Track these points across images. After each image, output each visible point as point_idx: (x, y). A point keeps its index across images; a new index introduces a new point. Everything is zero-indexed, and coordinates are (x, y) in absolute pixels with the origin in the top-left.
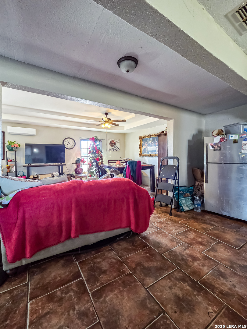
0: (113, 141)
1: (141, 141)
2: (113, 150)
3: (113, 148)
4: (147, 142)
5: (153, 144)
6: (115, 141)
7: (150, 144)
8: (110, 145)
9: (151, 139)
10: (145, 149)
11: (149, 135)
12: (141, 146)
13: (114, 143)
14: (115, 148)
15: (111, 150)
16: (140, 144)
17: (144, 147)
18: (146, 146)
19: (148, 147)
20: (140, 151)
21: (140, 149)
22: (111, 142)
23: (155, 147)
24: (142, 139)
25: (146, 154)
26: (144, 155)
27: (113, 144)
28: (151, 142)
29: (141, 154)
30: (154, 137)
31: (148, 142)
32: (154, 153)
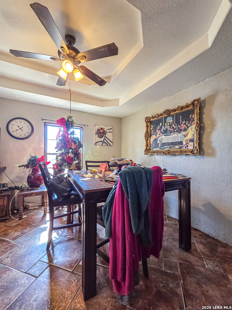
0: (102, 129)
1: (147, 126)
2: (101, 143)
3: (102, 139)
4: (161, 127)
5: (174, 129)
6: (106, 129)
7: (167, 129)
8: (97, 136)
9: (170, 120)
10: (156, 140)
11: (167, 110)
12: (148, 135)
13: (104, 133)
14: (105, 141)
15: (99, 143)
16: (147, 132)
17: (153, 137)
18: (158, 135)
19: (163, 137)
20: (147, 145)
21: (147, 140)
22: (98, 130)
23: (180, 135)
24: (151, 122)
25: (158, 149)
26: (154, 152)
27: (101, 133)
28: (170, 125)
29: (148, 151)
30: (176, 115)
31: (162, 125)
32: (177, 147)
